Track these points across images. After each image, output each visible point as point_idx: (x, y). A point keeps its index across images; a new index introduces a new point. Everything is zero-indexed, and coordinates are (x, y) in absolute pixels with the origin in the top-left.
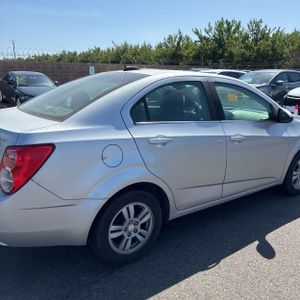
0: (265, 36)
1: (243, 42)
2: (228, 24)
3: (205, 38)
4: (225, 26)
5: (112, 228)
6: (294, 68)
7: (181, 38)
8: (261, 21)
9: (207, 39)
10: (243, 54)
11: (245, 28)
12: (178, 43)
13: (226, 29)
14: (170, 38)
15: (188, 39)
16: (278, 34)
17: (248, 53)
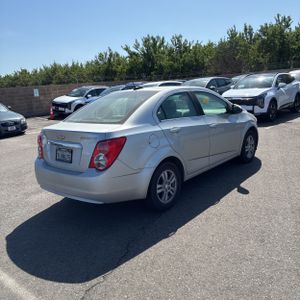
0: (186, 49)
1: (169, 55)
2: (154, 40)
3: (134, 53)
4: (151, 41)
5: (158, 186)
6: (215, 75)
7: (111, 55)
8: (181, 36)
9: (137, 55)
10: (171, 66)
11: (168, 42)
12: (109, 60)
13: (152, 45)
14: (101, 56)
15: (118, 55)
16: (197, 47)
17: (176, 65)
